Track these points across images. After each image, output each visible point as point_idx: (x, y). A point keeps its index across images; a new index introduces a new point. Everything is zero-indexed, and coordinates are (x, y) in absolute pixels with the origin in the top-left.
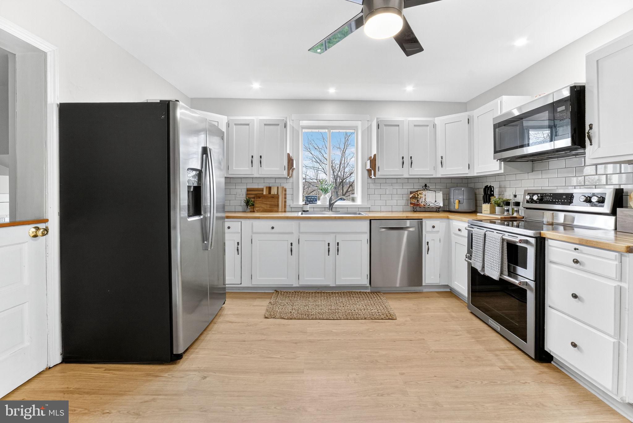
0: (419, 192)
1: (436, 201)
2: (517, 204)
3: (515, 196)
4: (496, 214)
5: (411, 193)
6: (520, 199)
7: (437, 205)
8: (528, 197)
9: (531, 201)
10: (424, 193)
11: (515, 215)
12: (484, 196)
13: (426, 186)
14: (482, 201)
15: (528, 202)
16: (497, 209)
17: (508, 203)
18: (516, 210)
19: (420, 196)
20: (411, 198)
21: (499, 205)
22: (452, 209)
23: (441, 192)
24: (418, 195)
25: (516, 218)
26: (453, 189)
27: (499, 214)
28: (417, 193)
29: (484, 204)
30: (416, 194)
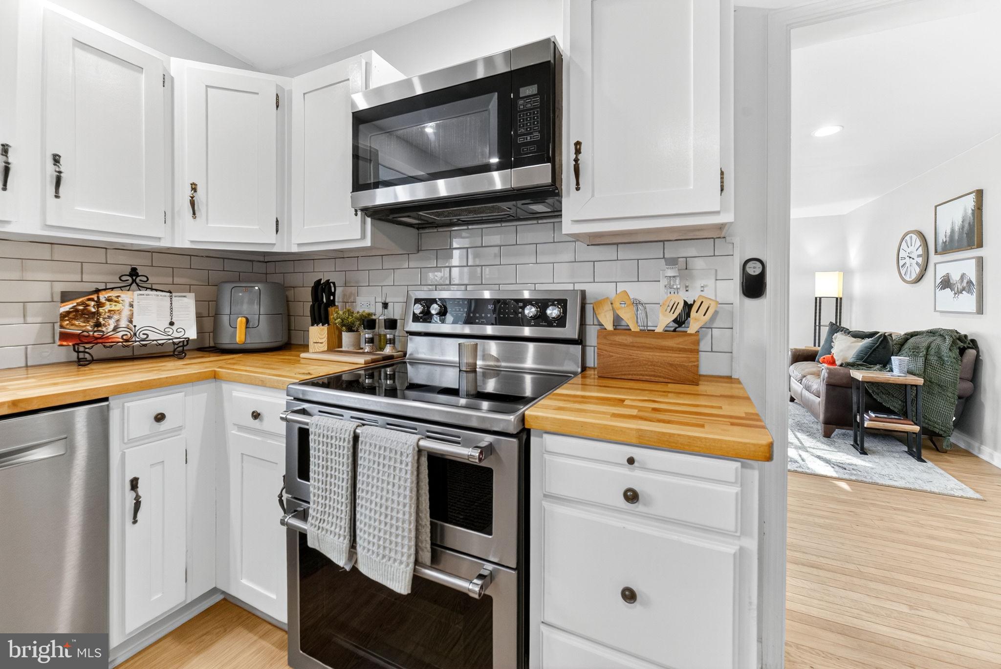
0: (103, 297)
1: (172, 324)
2: (392, 324)
3: (385, 305)
4: (343, 349)
5: (65, 297)
6: (395, 312)
7: (176, 335)
8: (418, 309)
9: (426, 316)
10: (126, 296)
11: (388, 350)
12: (312, 307)
13: (134, 273)
14: (309, 319)
15: (416, 319)
16: (347, 337)
17: (369, 323)
18: (390, 339)
19: (108, 306)
20: (63, 316)
21: (350, 329)
22: (225, 341)
23: (192, 296)
24: (99, 304)
25: (391, 357)
26: (228, 287)
27: (351, 349)
28: (95, 297)
29: (312, 325)
30: (92, 300)
